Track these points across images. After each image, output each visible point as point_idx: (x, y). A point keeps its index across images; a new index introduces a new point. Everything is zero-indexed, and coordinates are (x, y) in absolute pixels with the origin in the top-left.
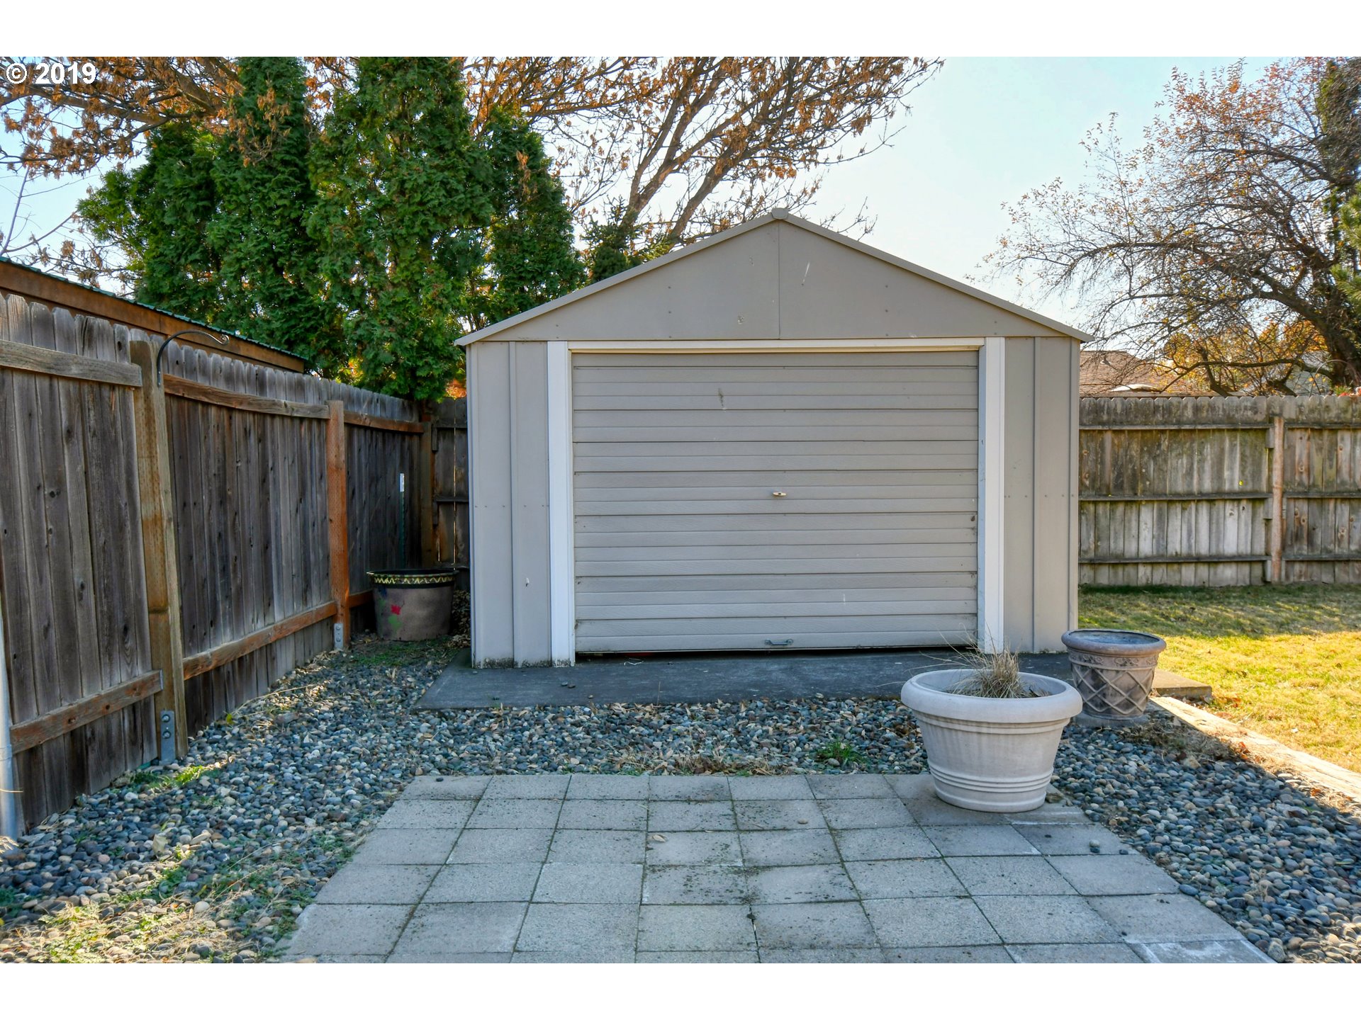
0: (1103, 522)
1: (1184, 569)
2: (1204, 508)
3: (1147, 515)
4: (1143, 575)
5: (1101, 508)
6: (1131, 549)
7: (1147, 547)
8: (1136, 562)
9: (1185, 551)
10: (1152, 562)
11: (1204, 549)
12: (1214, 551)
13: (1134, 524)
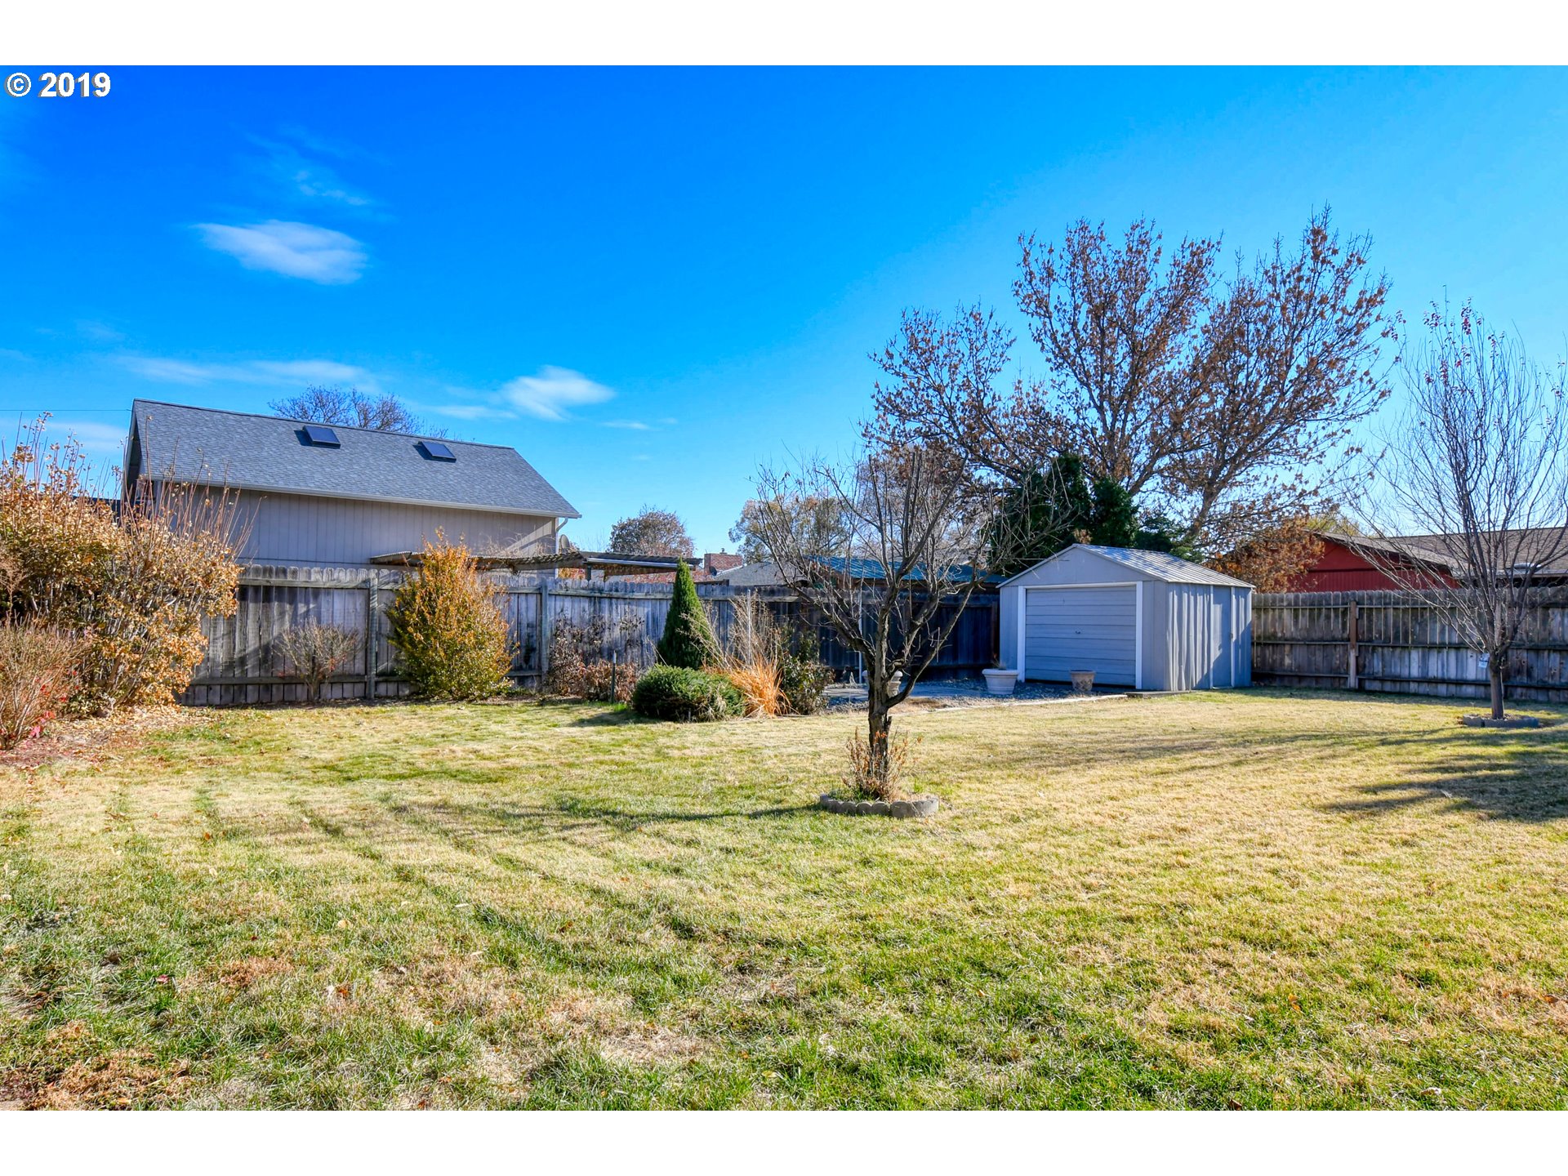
0: (1387, 658)
1: (1439, 686)
2: (1453, 653)
3: (1415, 655)
4: (1413, 687)
5: (1386, 650)
6: (1405, 673)
7: (1415, 672)
8: (1409, 680)
9: (1440, 675)
10: (1419, 681)
11: (1452, 674)
12: (1459, 677)
13: (1407, 659)
